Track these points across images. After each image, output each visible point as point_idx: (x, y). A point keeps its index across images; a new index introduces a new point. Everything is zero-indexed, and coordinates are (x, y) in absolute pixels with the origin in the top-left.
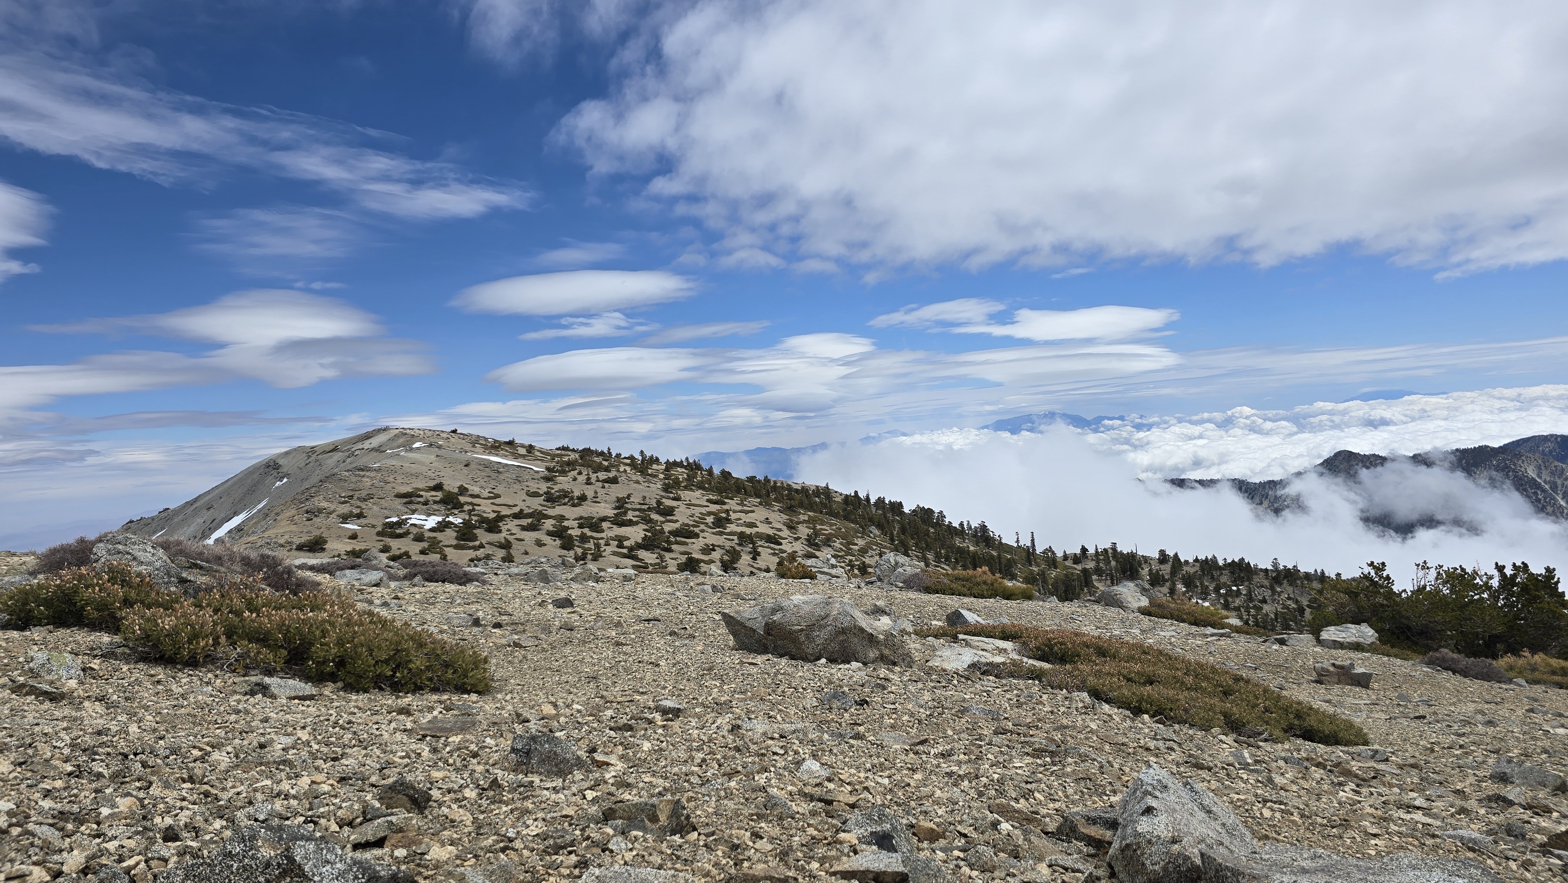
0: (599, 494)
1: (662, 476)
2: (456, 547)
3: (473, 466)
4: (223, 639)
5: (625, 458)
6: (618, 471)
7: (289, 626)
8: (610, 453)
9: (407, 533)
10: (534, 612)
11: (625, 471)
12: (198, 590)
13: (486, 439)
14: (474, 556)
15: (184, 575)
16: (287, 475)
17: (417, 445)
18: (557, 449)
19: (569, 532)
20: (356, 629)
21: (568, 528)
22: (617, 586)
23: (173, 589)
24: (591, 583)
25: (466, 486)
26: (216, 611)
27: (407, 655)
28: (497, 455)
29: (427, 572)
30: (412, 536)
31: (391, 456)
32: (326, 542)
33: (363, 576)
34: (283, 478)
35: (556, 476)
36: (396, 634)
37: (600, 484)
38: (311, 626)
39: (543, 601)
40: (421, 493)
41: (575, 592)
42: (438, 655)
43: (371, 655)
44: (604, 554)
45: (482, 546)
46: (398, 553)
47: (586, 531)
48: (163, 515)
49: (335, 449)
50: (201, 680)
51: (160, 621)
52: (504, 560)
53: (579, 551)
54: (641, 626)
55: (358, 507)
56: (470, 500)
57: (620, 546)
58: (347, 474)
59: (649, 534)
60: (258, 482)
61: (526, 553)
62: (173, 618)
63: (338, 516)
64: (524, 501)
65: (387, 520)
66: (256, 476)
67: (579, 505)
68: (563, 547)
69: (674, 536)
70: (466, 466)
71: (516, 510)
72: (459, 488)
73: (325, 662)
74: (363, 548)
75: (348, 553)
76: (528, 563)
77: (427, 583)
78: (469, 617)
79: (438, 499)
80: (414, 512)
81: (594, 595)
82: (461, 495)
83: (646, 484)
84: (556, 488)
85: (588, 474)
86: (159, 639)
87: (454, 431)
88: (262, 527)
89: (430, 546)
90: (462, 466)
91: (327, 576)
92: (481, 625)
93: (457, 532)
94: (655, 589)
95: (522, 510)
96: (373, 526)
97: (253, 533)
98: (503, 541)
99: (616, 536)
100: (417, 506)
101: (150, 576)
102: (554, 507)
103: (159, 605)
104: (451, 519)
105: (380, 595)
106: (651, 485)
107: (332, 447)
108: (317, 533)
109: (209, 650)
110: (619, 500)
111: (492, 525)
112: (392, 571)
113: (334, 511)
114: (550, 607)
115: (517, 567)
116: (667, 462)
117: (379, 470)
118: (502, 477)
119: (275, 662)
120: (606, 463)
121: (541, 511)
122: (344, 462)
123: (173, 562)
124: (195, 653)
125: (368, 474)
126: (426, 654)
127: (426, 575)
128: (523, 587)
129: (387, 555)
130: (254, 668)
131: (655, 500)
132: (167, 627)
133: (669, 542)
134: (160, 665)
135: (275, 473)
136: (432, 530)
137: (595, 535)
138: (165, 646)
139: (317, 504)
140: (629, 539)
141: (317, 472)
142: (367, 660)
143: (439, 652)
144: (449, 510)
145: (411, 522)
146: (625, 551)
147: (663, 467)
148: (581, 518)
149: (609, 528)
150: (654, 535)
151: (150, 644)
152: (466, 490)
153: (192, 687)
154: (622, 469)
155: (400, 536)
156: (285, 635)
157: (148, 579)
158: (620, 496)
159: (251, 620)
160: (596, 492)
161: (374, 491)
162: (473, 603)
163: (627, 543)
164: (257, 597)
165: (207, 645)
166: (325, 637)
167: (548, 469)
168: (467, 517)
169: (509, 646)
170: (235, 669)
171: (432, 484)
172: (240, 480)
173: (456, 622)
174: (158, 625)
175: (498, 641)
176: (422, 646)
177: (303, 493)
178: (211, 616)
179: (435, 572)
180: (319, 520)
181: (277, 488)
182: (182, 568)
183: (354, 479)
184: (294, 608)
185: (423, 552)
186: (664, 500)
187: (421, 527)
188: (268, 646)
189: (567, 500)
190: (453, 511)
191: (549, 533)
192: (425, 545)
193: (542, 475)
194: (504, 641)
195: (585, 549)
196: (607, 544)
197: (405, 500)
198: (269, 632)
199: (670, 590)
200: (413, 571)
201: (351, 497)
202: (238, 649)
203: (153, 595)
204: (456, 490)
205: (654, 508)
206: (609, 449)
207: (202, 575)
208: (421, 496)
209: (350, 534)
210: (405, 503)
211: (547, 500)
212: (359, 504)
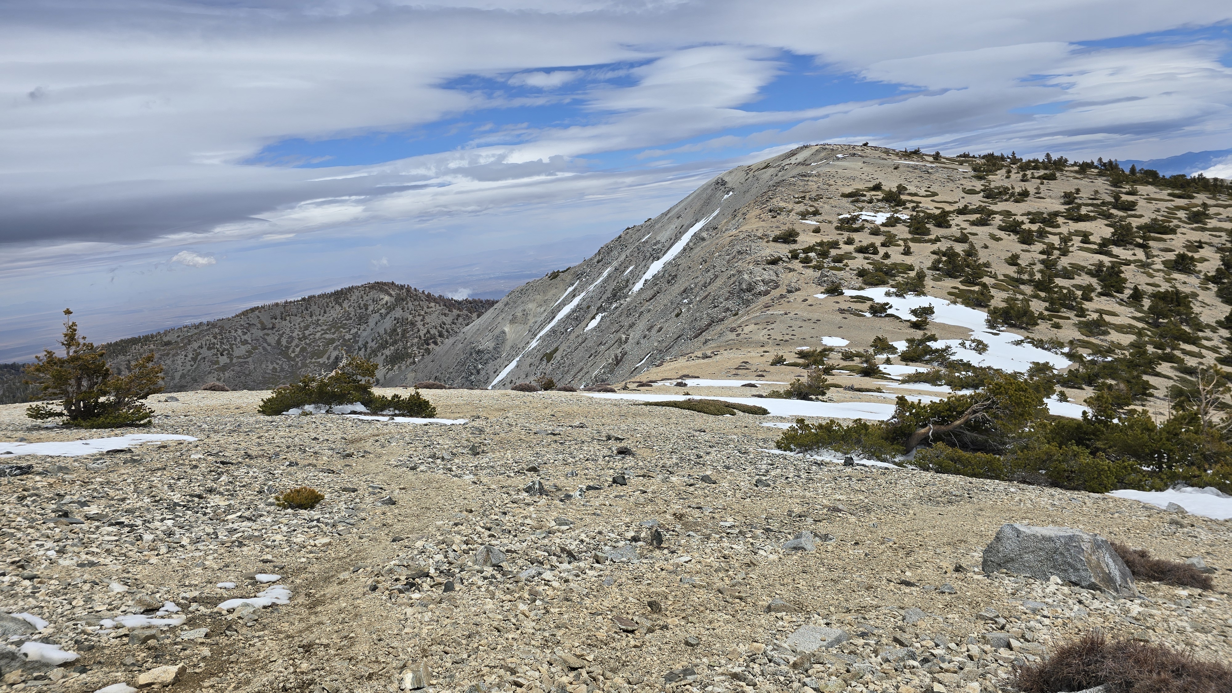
0: (1041, 190)
2: (916, 241)
9: (862, 228)
16: (732, 189)
17: (840, 155)
18: (958, 157)
19: (1023, 226)
21: (1019, 223)
25: (903, 186)
30: (867, 231)
31: (821, 166)
32: (798, 234)
34: (729, 191)
35: (986, 175)
37: (1038, 181)
40: (864, 193)
45: (938, 240)
47: (1041, 226)
48: (648, 223)
49: (767, 167)
53: (1042, 246)
56: (909, 198)
58: (794, 179)
60: (711, 196)
63: (797, 214)
64: (964, 198)
65: (841, 217)
66: (709, 191)
67: (1022, 200)
72: (897, 187)
79: (880, 197)
80: (861, 209)
82: (901, 194)
84: (992, 185)
87: (866, 145)
89: (888, 239)
93: (908, 227)
95: (964, 207)
96: (830, 222)
98: (957, 235)
99: (1076, 231)
100: (865, 205)
104: (898, 215)
107: (764, 165)
110: (1065, 195)
111: (940, 220)
113: (792, 210)
117: (818, 175)
118: (933, 177)
121: (985, 208)
125: (811, 179)
131: (1108, 196)
133: (1143, 238)
135: (722, 188)
136: (883, 225)
137: (1052, 229)
139: (776, 205)
140: (1093, 234)
141: (756, 185)
144: (893, 207)
145: (864, 217)
146: (1094, 247)
148: (1029, 214)
149: (1065, 223)
150: (1121, 230)
152: (904, 189)
155: (857, 230)
158: (1066, 192)
160: (1036, 189)
161: (821, 193)
163: (1092, 239)
167: (974, 169)
168: (913, 214)
171: (871, 185)
172: (698, 195)
180: (783, 217)
181: (725, 200)
185: (884, 245)
186: (1120, 196)
187: (873, 222)
189: (1008, 196)
190: (898, 208)
191: (1001, 228)
192: (883, 238)
193: (971, 174)
195: (1048, 245)
196: (1070, 239)
197: (851, 199)
201: (803, 198)
204: (895, 189)
208: (865, 196)
209: (813, 228)
210: (852, 202)
211: (987, 197)
212: (811, 203)
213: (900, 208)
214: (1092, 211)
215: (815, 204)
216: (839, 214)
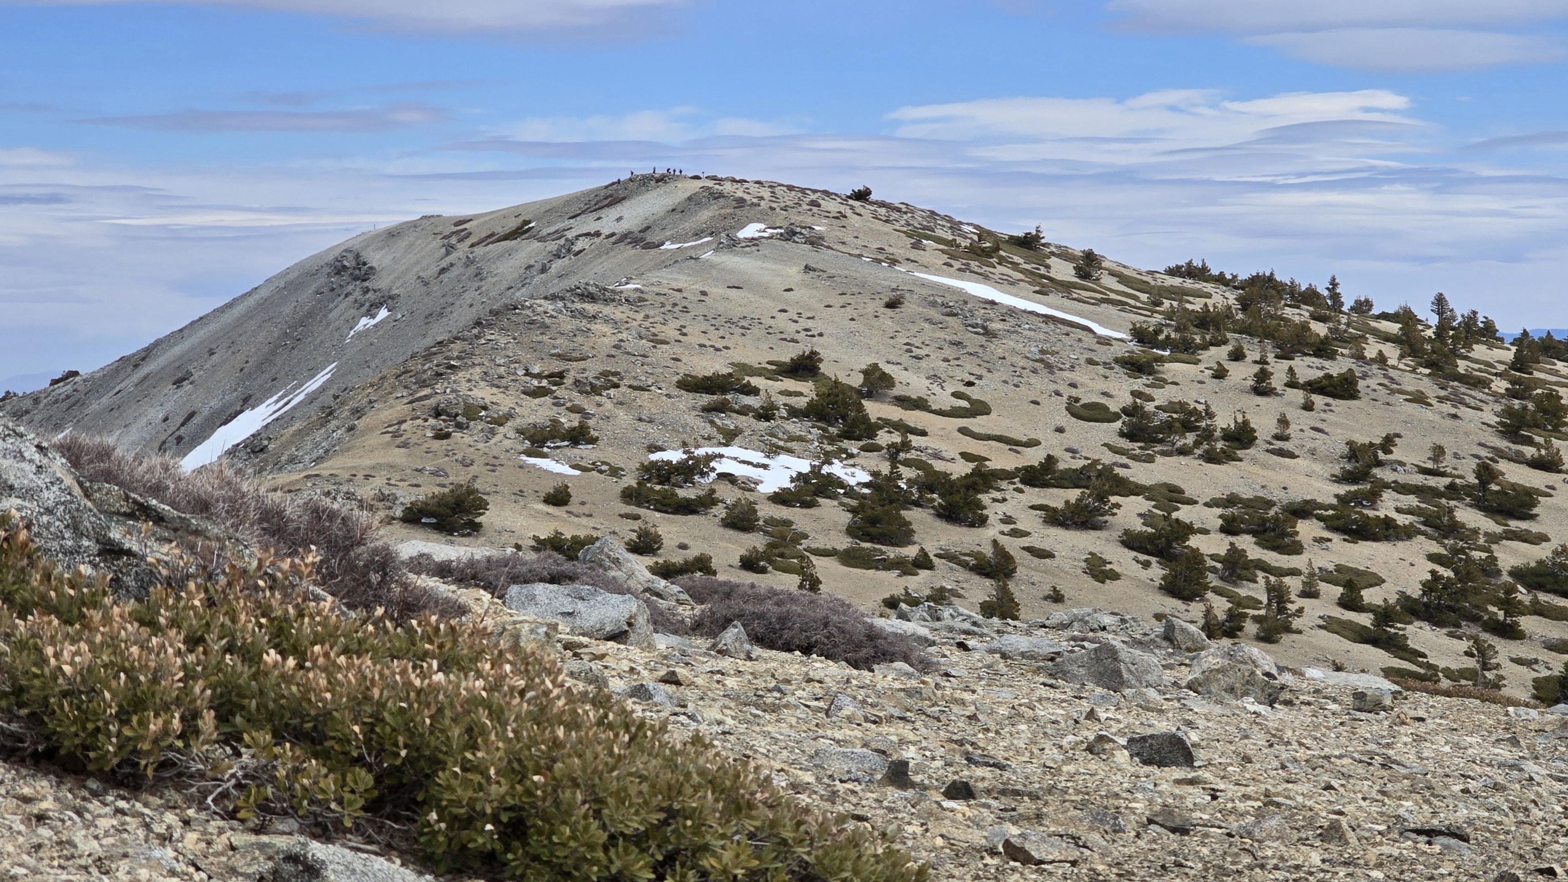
0: (1291, 431)
1: (1500, 385)
2: (850, 558)
3: (910, 307)
4: (208, 721)
5: (1384, 316)
6: (1359, 357)
7: (381, 705)
8: (1335, 297)
9: (707, 502)
10: (1070, 768)
11: (1381, 359)
12: (148, 578)
13: (955, 226)
14: (899, 592)
15: (115, 534)
16: (387, 299)
17: (751, 231)
18: (1173, 272)
19: (1194, 541)
20: (560, 732)
21: (1188, 530)
22: (1332, 721)
23: (86, 570)
24: (1251, 704)
25: (887, 369)
26: (194, 641)
27: (697, 830)
28: (985, 278)
29: (761, 616)
30: (720, 511)
31: (673, 261)
32: (482, 505)
33: (580, 606)
34: (376, 306)
35: (1160, 360)
36: (670, 764)
37: (1299, 396)
38: (440, 710)
39: (1101, 739)
40: (755, 381)
41: (1201, 723)
42: (784, 842)
43: (597, 814)
44: (1296, 623)
45: (923, 562)
46: (677, 558)
47: (1246, 543)
48: (64, 389)
49: (519, 232)
50: (147, 826)
51: (50, 651)
52: (988, 610)
53: (1220, 606)
54: (1406, 848)
55: (575, 409)
56: (895, 413)
57: (1350, 602)
58: (549, 306)
59: (1446, 573)
60: (310, 314)
61: (1057, 597)
62: (84, 647)
63: (520, 432)
64: (1060, 430)
65: (655, 457)
66: (306, 296)
67: (1226, 457)
68: (1171, 589)
69: (1530, 587)
70: (892, 305)
71: (1034, 457)
72: (866, 373)
73: (471, 821)
74: (582, 534)
75: (540, 545)
76: (1063, 626)
77: (757, 651)
78: (877, 758)
79: (801, 403)
80: (730, 437)
81: (1259, 739)
82: (869, 395)
83: (1447, 408)
84: (1162, 396)
85: (1263, 362)
86: (46, 704)
87: (862, 196)
88: (317, 445)
89: (770, 546)
90: (877, 305)
91: (486, 596)
92: (913, 785)
93: (853, 511)
94: (1457, 746)
95: (1050, 460)
96: (615, 472)
97: (292, 460)
98: (988, 551)
99: (1339, 568)
100: (744, 422)
101: (28, 527)
102: (1150, 459)
103: (50, 609)
104: (837, 469)
105: (625, 665)
106: (1463, 411)
107: (512, 224)
108: (459, 477)
109: (171, 747)
110: (1354, 452)
111: (957, 498)
112: (663, 604)
113: (509, 416)
114: (1122, 757)
115: (1028, 633)
116: (1522, 340)
117: (637, 302)
118: (997, 348)
119: (340, 802)
120: (1320, 329)
121: (1109, 469)
122: (544, 270)
123: (87, 495)
124: (135, 751)
125: (607, 310)
126: (751, 836)
127: (758, 627)
128: (1044, 692)
129: (649, 560)
130: (285, 813)
131: (1473, 463)
132: (67, 669)
133: (1510, 606)
134: (46, 775)
135: (355, 289)
136: (780, 498)
137: (1272, 558)
138: (60, 722)
139: (463, 391)
140: (1378, 581)
141: (469, 297)
142: (586, 828)
143: (788, 834)
144: (832, 440)
145: (722, 467)
146: (1365, 620)
147: (1509, 355)
148: (1231, 501)
149: (1320, 540)
150: (1464, 575)
151: (24, 712)
152: (887, 381)
153: (124, 842)
154: (1371, 352)
155: (687, 508)
156: (369, 729)
157: (23, 535)
158: (1361, 439)
159: (283, 676)
160: (1283, 422)
161: (620, 365)
162: (890, 719)
163: (1371, 596)
164: (301, 615)
165: (166, 731)
166: (474, 748)
167: (1140, 335)
168: (885, 468)
169: (993, 853)
170: (236, 810)
171: (787, 354)
172: (265, 305)
173: (837, 766)
174: (45, 661)
175: (956, 833)
176: (739, 809)
177: (428, 356)
178: (179, 653)
179: (783, 619)
180: (468, 440)
181: (359, 335)
182: (110, 514)
183: (567, 324)
184: (393, 657)
185: (749, 564)
186: (1503, 466)
187: (748, 485)
188: (324, 756)
189: (1190, 438)
190: (846, 444)
191: (1131, 541)
192: (757, 541)
193: (1119, 351)
194: (977, 837)
195: (1238, 602)
196: (1309, 593)
197: (706, 399)
198: (327, 714)
199: (1504, 753)
200: (722, 611)
201: (558, 377)
202: (245, 758)
203: (36, 579)
204: (856, 381)
205: (1468, 489)
206: (1334, 284)
207: (161, 540)
208: (755, 391)
209: (548, 487)
210: (707, 409)
211: (1130, 435)
212: (579, 400)
213: (853, 447)
214: (1410, 512)
215: (587, 404)
216: (654, 448)
